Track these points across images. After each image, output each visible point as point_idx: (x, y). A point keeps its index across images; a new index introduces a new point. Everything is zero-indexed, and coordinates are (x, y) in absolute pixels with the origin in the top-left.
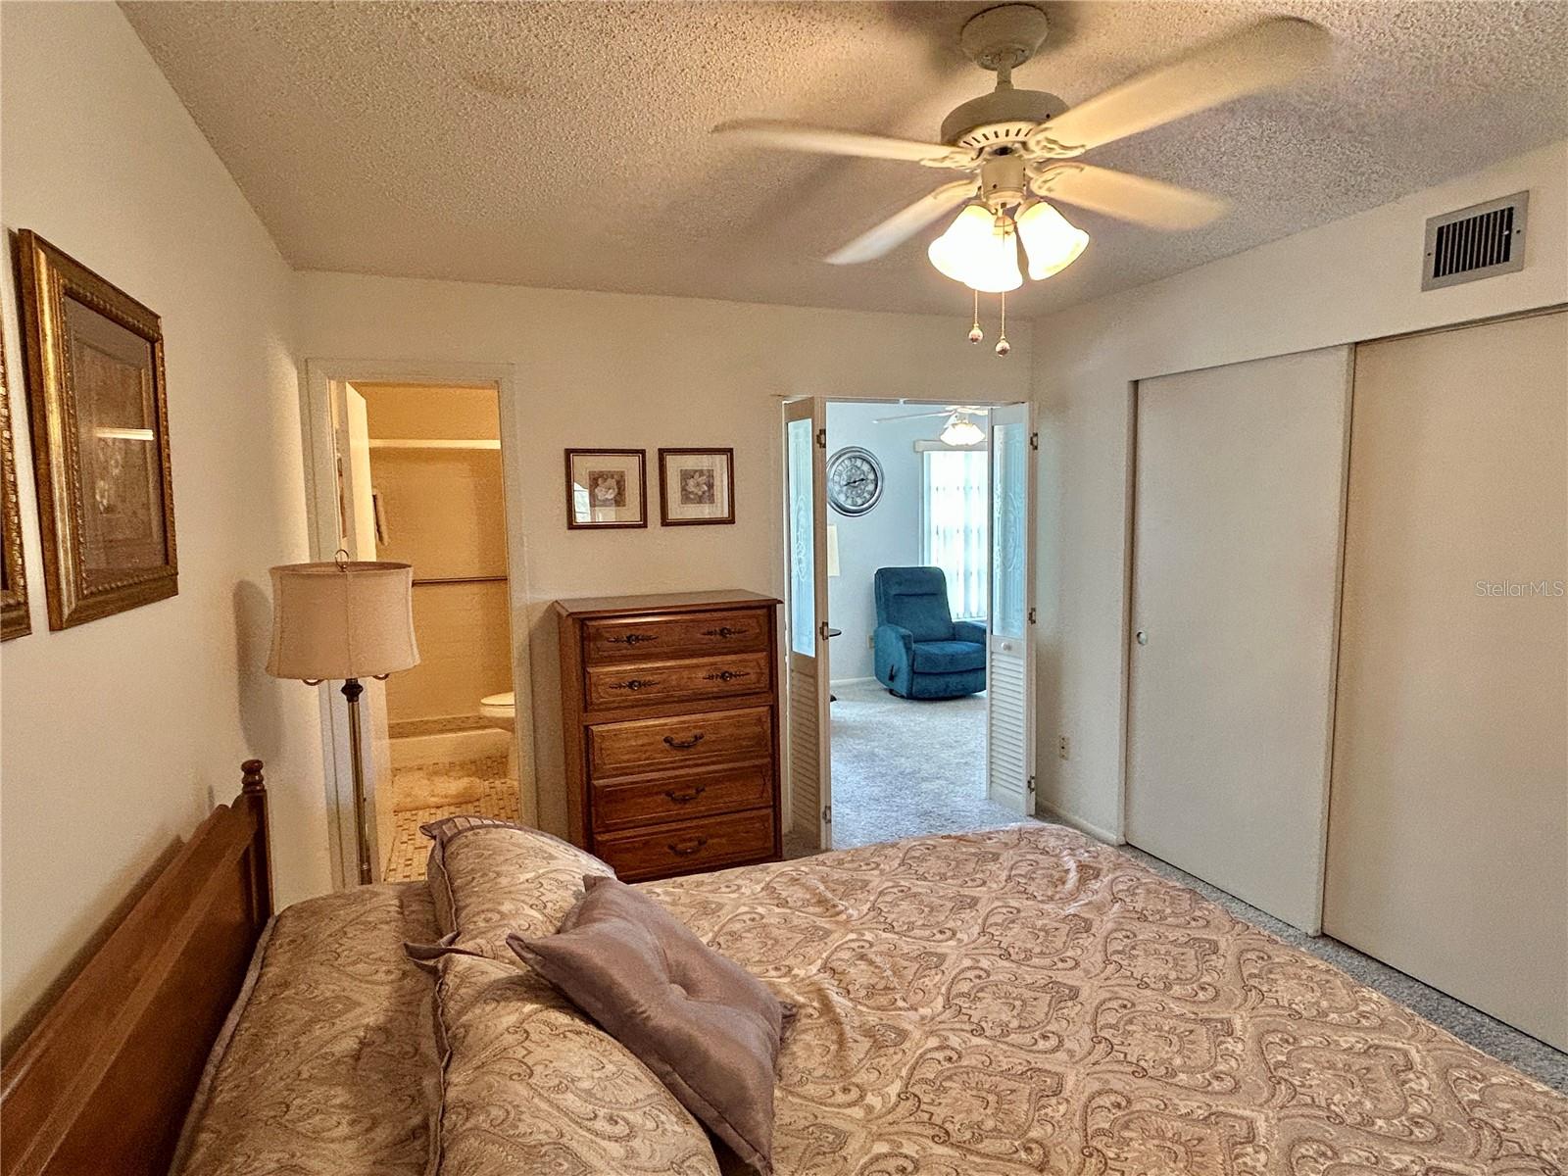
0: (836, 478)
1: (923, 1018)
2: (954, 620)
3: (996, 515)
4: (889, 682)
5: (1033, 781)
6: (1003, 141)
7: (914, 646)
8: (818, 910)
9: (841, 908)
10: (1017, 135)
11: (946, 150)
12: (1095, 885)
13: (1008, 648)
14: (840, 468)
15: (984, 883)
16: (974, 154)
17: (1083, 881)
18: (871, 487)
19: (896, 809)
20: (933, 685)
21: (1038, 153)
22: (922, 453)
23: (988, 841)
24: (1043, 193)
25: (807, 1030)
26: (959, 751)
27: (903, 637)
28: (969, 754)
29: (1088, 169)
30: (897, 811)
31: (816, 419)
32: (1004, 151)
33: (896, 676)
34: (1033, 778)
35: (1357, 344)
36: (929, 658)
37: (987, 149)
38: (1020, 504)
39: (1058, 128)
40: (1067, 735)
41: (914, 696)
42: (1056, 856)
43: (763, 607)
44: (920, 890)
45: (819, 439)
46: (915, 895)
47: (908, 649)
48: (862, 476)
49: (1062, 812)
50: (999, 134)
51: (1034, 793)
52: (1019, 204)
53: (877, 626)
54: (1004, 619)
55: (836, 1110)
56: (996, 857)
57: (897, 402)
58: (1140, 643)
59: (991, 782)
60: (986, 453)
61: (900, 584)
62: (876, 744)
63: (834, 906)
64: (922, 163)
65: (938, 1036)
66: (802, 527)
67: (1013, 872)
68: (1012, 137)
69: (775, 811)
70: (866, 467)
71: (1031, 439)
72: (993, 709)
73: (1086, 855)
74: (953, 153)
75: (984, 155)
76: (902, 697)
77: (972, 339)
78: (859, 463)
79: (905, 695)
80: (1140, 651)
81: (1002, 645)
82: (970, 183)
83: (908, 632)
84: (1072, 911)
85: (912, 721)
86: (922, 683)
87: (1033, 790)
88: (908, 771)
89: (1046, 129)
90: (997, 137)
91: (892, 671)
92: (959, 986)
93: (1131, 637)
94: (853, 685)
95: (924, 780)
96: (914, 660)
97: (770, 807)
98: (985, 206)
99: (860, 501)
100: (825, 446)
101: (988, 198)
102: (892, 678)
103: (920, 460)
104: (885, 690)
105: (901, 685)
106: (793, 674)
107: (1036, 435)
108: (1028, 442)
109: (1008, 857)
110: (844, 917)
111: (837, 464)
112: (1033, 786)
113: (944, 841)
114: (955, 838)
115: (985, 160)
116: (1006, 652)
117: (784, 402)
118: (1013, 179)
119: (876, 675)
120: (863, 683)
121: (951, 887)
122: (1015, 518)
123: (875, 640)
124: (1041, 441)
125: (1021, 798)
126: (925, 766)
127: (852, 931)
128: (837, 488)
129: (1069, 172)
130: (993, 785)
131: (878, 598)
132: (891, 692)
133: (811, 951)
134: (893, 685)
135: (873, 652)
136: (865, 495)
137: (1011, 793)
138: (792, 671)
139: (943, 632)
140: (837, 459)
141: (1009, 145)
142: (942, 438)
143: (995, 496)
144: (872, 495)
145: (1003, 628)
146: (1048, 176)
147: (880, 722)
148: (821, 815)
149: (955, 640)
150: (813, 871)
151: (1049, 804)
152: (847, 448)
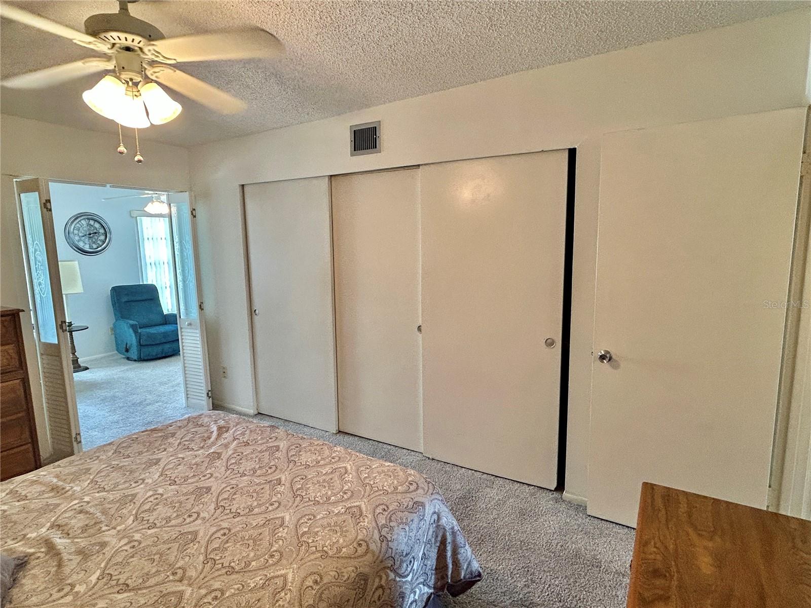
0: (76, 232)
1: (119, 531)
2: (165, 312)
3: (176, 253)
4: (126, 353)
5: (210, 393)
6: (129, 43)
7: (139, 331)
8: (51, 494)
9: (68, 488)
10: (139, 43)
11: (90, 39)
12: (225, 435)
13: (190, 324)
14: (78, 225)
15: (165, 450)
16: (110, 47)
17: (219, 435)
18: (102, 238)
19: (129, 425)
20: (155, 351)
21: (150, 56)
22: (136, 217)
23: (170, 428)
24: (153, 78)
25: (35, 566)
26: (170, 384)
27: (132, 326)
28: (176, 386)
29: (178, 72)
30: (130, 426)
31: (41, 192)
32: (128, 49)
33: (130, 348)
34: (210, 391)
35: (331, 176)
36: (150, 336)
37: (118, 45)
38: (189, 247)
39: (160, 45)
40: (225, 366)
41: (142, 359)
42: (208, 426)
43: (8, 315)
44: (125, 464)
45: (46, 205)
46: (121, 467)
47: (136, 332)
48: (95, 231)
49: (226, 405)
50: (128, 39)
51: (211, 398)
52: (141, 81)
53: (115, 321)
54: (186, 309)
55: (52, 604)
56: (173, 435)
57: (105, 186)
58: (256, 315)
59: (188, 398)
60: (167, 218)
61: (127, 295)
62: (117, 390)
63: (63, 489)
64: (74, 41)
65: (127, 537)
66: (39, 262)
67: (183, 440)
68: (135, 43)
69: (33, 445)
70: (97, 225)
71: (192, 212)
72: (185, 358)
73: (223, 422)
74: (95, 41)
75: (115, 48)
76: (135, 360)
77: (120, 153)
78: (92, 222)
79: (136, 359)
80: (256, 318)
81: (187, 323)
82: (107, 61)
83: (134, 323)
84: (212, 451)
85: (141, 373)
86: (146, 351)
87: (210, 397)
88: (138, 402)
89: (153, 45)
90: (126, 40)
91: (127, 346)
92: (145, 506)
93: (252, 312)
94: (102, 358)
95: (148, 405)
96: (140, 340)
97: (30, 443)
98: (119, 78)
99: (95, 246)
100: (50, 210)
101: (120, 74)
102: (127, 351)
103: (135, 223)
104: (124, 358)
105: (134, 353)
106: (44, 357)
107: (194, 210)
108: (190, 213)
109: (179, 434)
110: (70, 492)
111: (75, 223)
112: (210, 395)
113: (144, 433)
114: (150, 431)
115: (117, 51)
116: (189, 327)
117: (14, 180)
118: (137, 67)
119: (117, 350)
120: (108, 356)
121: (145, 457)
122: (187, 255)
123: (114, 329)
124: (198, 213)
125: (204, 402)
126: (149, 397)
127: (75, 499)
128: (77, 238)
129: (168, 71)
130: (189, 399)
131: (114, 305)
132: (128, 359)
133: (42, 520)
134: (129, 355)
135: (113, 336)
136: (99, 242)
137: (198, 401)
138: (42, 354)
139: (158, 319)
140: (75, 219)
141: (131, 47)
142: (145, 209)
143: (175, 242)
144: (104, 242)
145: (187, 314)
146: (156, 70)
147: (120, 378)
148: (73, 440)
149: (166, 324)
150: (49, 473)
151: (220, 403)
152: (81, 213)
